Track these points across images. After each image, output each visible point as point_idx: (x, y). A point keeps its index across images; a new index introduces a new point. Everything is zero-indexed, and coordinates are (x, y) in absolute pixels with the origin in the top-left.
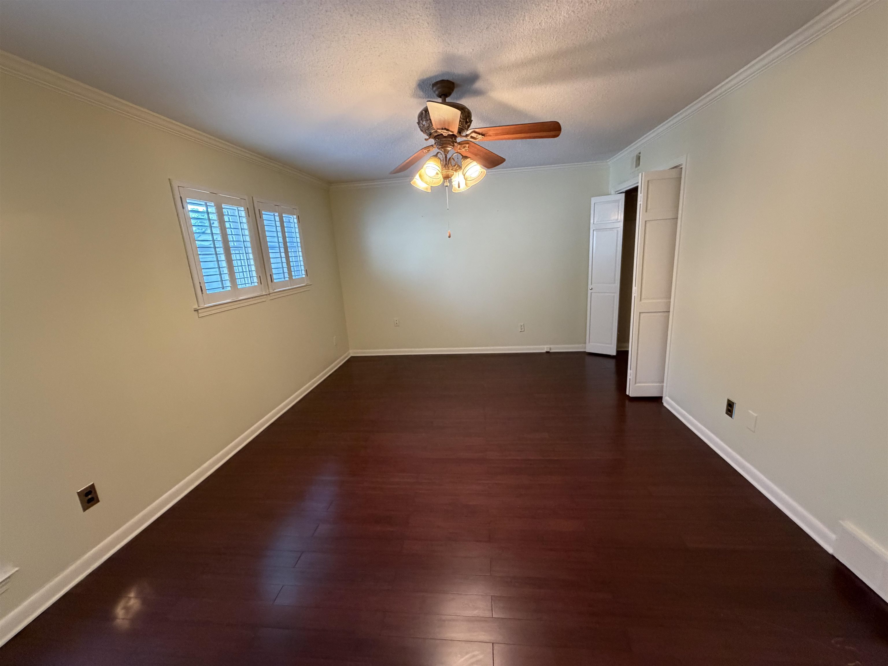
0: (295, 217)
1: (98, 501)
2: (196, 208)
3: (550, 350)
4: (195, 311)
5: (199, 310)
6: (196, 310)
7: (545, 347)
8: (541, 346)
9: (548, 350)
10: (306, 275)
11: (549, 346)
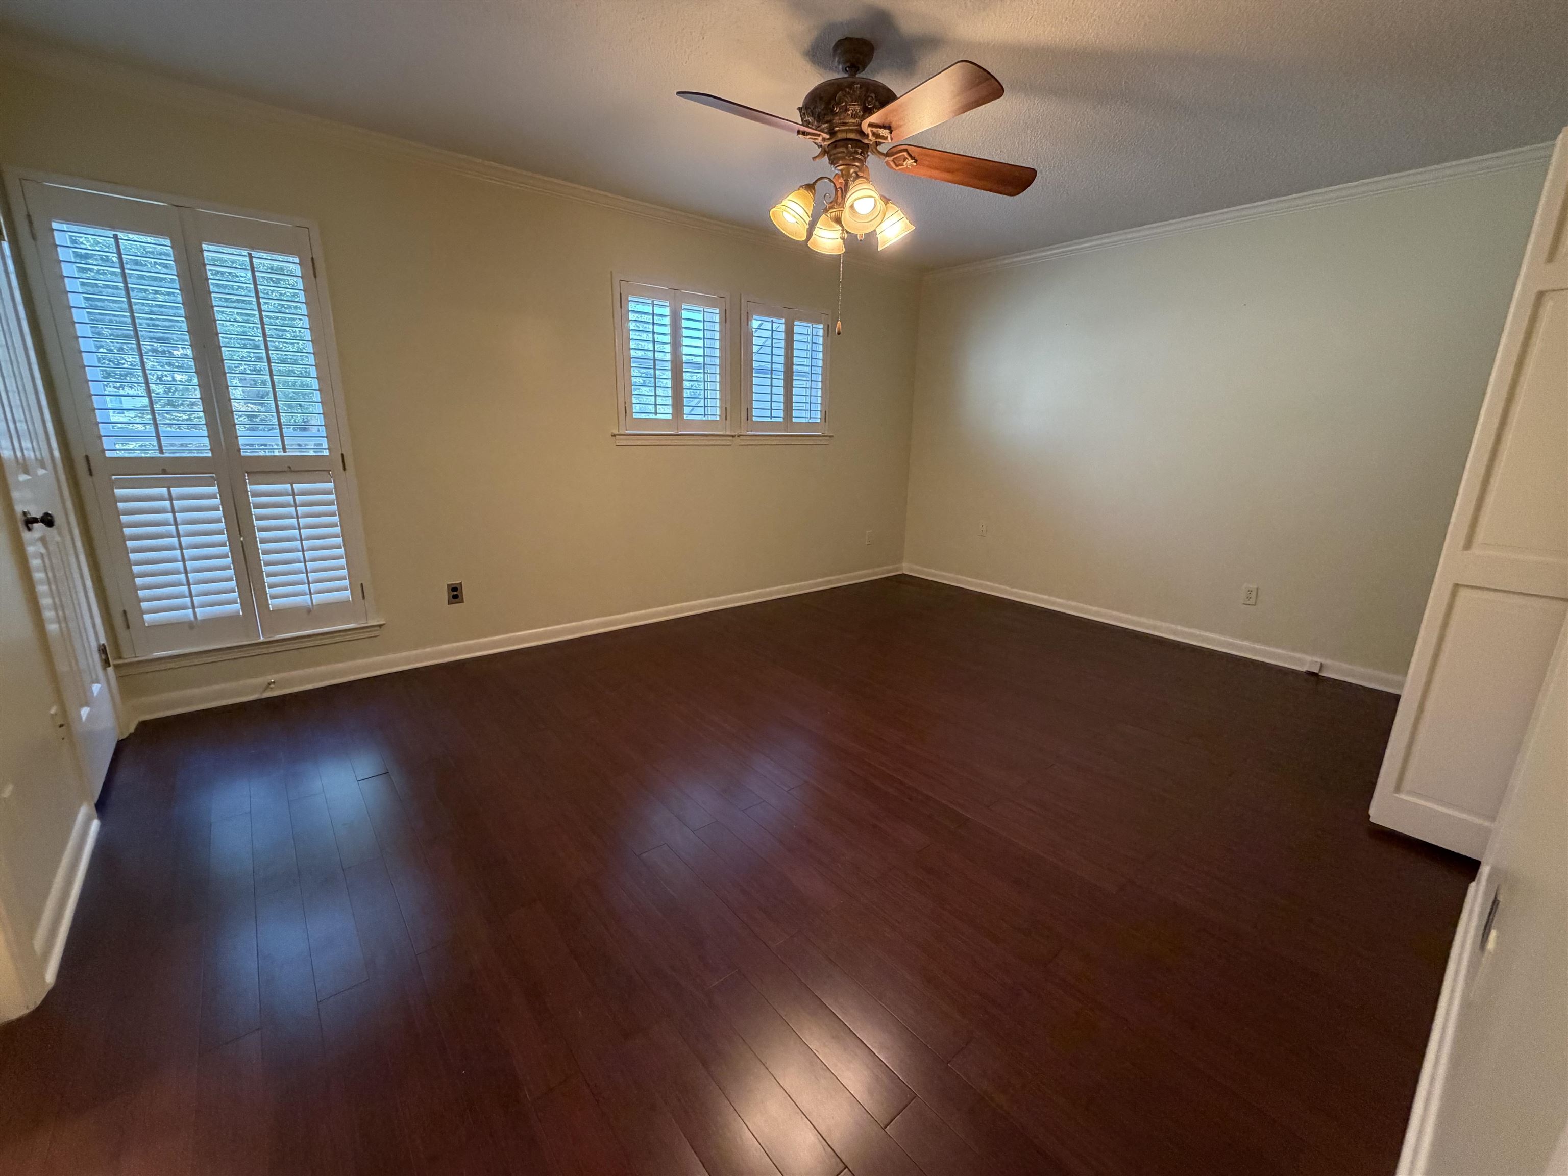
0: (821, 326)
1: (462, 601)
2: (640, 308)
3: (1321, 669)
4: (612, 436)
5: (617, 436)
6: (614, 435)
7: (1308, 658)
8: (1298, 655)
9: (1315, 670)
10: (824, 420)
11: (1319, 660)
